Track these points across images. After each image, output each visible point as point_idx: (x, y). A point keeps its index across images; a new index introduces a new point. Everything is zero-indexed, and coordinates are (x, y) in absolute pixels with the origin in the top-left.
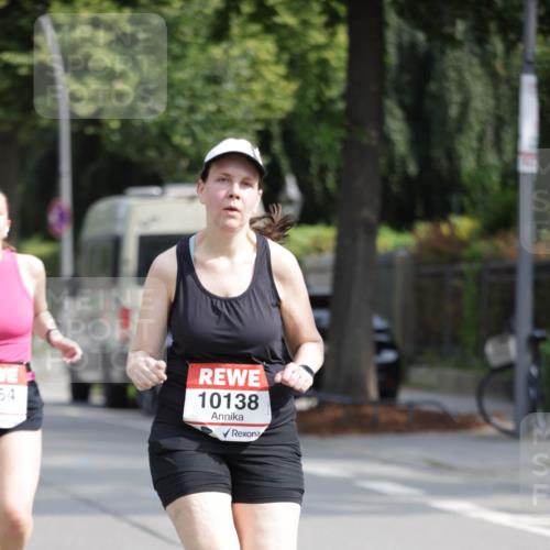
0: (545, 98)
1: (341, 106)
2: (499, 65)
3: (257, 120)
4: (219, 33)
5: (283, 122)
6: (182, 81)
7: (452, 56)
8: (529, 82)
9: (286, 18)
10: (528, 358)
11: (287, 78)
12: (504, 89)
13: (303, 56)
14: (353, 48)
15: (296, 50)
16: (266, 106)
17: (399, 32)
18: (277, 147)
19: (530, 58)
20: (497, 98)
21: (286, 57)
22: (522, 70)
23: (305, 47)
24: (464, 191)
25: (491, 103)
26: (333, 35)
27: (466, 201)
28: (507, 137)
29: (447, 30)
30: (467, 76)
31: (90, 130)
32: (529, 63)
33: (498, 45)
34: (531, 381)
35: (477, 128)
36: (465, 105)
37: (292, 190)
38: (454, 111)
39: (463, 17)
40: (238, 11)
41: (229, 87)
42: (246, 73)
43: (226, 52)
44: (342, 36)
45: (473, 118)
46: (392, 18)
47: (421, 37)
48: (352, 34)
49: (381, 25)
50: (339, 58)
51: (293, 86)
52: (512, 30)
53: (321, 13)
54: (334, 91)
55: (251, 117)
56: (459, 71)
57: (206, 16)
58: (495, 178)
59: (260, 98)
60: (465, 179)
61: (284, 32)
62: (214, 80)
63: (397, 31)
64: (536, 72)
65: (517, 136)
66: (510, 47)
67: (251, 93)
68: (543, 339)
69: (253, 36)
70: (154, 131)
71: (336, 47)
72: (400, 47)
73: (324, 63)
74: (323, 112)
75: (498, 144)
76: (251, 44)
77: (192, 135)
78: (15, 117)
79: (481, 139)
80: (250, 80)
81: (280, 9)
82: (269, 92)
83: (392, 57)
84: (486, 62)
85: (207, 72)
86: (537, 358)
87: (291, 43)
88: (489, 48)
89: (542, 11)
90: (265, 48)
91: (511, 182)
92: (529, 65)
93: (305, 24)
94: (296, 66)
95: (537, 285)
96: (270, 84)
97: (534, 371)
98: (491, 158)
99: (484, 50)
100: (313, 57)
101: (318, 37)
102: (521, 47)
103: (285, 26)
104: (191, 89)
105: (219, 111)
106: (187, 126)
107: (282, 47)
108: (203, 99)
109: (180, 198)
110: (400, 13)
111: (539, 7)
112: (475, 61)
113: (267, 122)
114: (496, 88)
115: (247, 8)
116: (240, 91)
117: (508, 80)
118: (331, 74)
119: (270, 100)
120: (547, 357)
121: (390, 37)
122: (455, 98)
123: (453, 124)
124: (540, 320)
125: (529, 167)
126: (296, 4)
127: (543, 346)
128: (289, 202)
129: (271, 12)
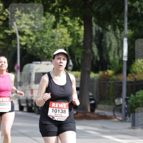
0: (129, 44)
1: (82, 44)
2: (118, 36)
4: (54, 27)
5: (69, 47)
6: (46, 37)
7: (108, 33)
8: (125, 40)
9: (70, 24)
10: (125, 103)
11: (70, 37)
12: (120, 41)
13: (74, 32)
14: (85, 31)
15: (72, 31)
16: (65, 44)
17: (96, 28)
19: (126, 34)
20: (118, 43)
21: (70, 32)
22: (124, 37)
23: (74, 30)
24: (111, 64)
25: (117, 44)
26: (80, 28)
27: (111, 67)
28: (120, 52)
29: (107, 27)
30: (111, 38)
31: (24, 48)
32: (126, 35)
33: (118, 31)
34: (126, 109)
35: (113, 50)
36: (111, 45)
37: (71, 63)
38: (108, 46)
39: (110, 25)
40: (59, 22)
41: (57, 39)
42: (60, 36)
43: (56, 31)
44: (83, 28)
45: (112, 48)
46: (94, 24)
47: (101, 29)
48: (85, 28)
49: (92, 26)
50: (82, 33)
51: (71, 39)
52: (122, 28)
53: (78, 23)
54: (81, 41)
55: (61, 46)
56: (109, 37)
57: (51, 23)
58: (118, 61)
59: (64, 42)
60: (111, 62)
61: (69, 27)
62: (53, 37)
63: (95, 27)
64: (127, 37)
65: (123, 52)
66: (121, 31)
67: (62, 41)
68: (128, 99)
69: (62, 27)
70: (39, 49)
71: (81, 31)
72: (96, 31)
73: (78, 34)
74: (78, 45)
75: (118, 54)
76: (62, 29)
77: (48, 50)
78: (7, 45)
79: (114, 52)
80: (61, 38)
81: (68, 22)
82: (66, 40)
83: (94, 33)
84: (116, 35)
85: (51, 35)
86: (127, 103)
87: (71, 29)
88: (116, 32)
89: (129, 24)
90: (65, 30)
91: (121, 62)
92: (125, 36)
93: (74, 25)
94: (72, 35)
95: (127, 86)
96: (66, 39)
97: (126, 106)
98: (117, 57)
100: (76, 33)
102: (123, 31)
103: (69, 26)
104: (48, 39)
105: (54, 44)
106: (47, 48)
107: (69, 30)
108: (50, 42)
109: (45, 64)
110: (96, 23)
111: (128, 23)
112: (113, 35)
114: (118, 41)
115: (61, 21)
116: (59, 40)
117: (121, 39)
118: (80, 37)
119: (66, 42)
120: (130, 103)
121: (94, 28)
122: (108, 43)
123: (108, 49)
124: (128, 94)
125: (125, 59)
126: (72, 21)
127: (129, 101)
128: (70, 66)
129: (66, 22)
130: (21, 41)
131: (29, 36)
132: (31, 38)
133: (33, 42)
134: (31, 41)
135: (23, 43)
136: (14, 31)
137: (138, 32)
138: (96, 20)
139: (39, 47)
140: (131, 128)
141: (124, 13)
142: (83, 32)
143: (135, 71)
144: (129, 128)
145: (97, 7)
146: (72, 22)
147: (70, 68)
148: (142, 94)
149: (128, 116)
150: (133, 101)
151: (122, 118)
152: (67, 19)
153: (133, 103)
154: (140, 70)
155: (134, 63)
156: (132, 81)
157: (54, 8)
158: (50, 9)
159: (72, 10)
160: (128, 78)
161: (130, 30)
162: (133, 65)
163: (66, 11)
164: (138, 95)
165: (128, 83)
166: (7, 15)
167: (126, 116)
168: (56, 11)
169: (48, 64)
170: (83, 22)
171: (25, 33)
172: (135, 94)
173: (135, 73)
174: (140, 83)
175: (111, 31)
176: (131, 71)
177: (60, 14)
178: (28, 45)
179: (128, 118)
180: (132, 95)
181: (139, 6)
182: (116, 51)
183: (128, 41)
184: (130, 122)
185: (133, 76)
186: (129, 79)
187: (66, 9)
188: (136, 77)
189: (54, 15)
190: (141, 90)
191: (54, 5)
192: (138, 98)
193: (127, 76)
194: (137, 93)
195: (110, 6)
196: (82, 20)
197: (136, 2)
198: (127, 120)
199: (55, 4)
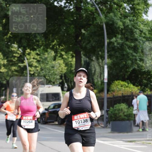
0: (109, 69)
1: (74, 71)
2: (101, 64)
3: (60, 74)
4: (55, 59)
5: (64, 74)
6: (48, 67)
7: (93, 63)
8: (106, 67)
9: (65, 57)
10: (106, 114)
11: (65, 66)
12: (102, 68)
13: (68, 63)
14: (76, 61)
15: (67, 62)
16: (61, 71)
17: (84, 59)
18: (63, 78)
19: (106, 63)
20: (100, 69)
21: (65, 63)
22: (105, 65)
25: (99, 70)
26: (73, 59)
27: (95, 87)
28: (102, 76)
29: (92, 58)
30: (95, 66)
33: (100, 61)
34: (107, 118)
35: (97, 74)
36: (95, 71)
37: (66, 85)
38: (93, 72)
39: (94, 56)
40: (57, 56)
41: (55, 68)
42: (58, 66)
43: (55, 62)
44: (74, 59)
45: (96, 73)
47: (87, 59)
48: (76, 59)
49: (81, 57)
51: (66, 68)
52: (103, 58)
53: (71, 56)
54: (73, 69)
55: (59, 73)
56: (94, 65)
57: (52, 57)
58: (100, 83)
59: (61, 70)
60: (95, 83)
61: (65, 59)
62: (53, 67)
63: (84, 58)
64: (107, 65)
65: (104, 76)
66: (102, 60)
67: (59, 69)
68: (109, 111)
69: (60, 60)
71: (73, 61)
72: (84, 61)
73: (71, 64)
74: (71, 72)
75: (100, 77)
76: (59, 61)
77: (49, 77)
79: (98, 76)
80: (59, 67)
81: (64, 55)
82: (62, 69)
84: (98, 63)
85: (52, 66)
86: (108, 114)
87: (66, 61)
89: (108, 55)
90: (61, 62)
91: (103, 84)
93: (68, 57)
94: (67, 65)
95: (108, 101)
96: (62, 68)
97: (107, 116)
98: (99, 79)
99: (98, 62)
100: (69, 63)
101: (70, 60)
102: (104, 61)
103: (65, 58)
104: (49, 69)
105: (54, 72)
106: (48, 75)
107: (64, 62)
108: (51, 70)
109: (47, 87)
110: (84, 55)
112: (97, 63)
113: (62, 74)
114: (100, 68)
115: (59, 55)
116: (57, 69)
117: (102, 66)
118: (72, 66)
119: (62, 70)
120: (109, 114)
121: (82, 59)
122: (94, 69)
123: (93, 74)
124: (108, 107)
125: (106, 81)
126: (67, 54)
127: (109, 112)
128: (66, 87)
129: (63, 55)
130: (30, 71)
131: (36, 67)
132: (37, 68)
133: (39, 71)
134: (37, 70)
135: (32, 73)
136: (25, 64)
137: (116, 60)
138: (84, 53)
139: (43, 75)
140: (111, 133)
141: (104, 48)
142: (74, 62)
143: (113, 90)
144: (109, 133)
145: (85, 44)
146: (67, 56)
147: (65, 89)
148: (118, 107)
149: (108, 124)
150: (112, 112)
151: (104, 125)
152: (63, 53)
153: (112, 114)
154: (117, 89)
155: (112, 84)
156: (111, 97)
157: (53, 46)
158: (51, 46)
159: (66, 46)
160: (108, 94)
161: (109, 59)
162: (112, 85)
163: (62, 48)
164: (115, 107)
165: (108, 98)
166: (20, 53)
167: (107, 123)
168: (55, 48)
169: (49, 87)
170: (74, 55)
171: (33, 65)
172: (113, 107)
173: (114, 91)
174: (117, 99)
175: (95, 61)
176: (110, 90)
177: (58, 50)
178: (35, 74)
179: (108, 125)
180: (111, 108)
181: (115, 41)
182: (99, 75)
183: (108, 67)
184: (110, 128)
185: (112, 93)
186: (109, 96)
187: (62, 46)
188: (114, 94)
189: (53, 51)
190: (118, 104)
191: (53, 44)
192: (115, 110)
193: (108, 93)
194: (115, 106)
195: (94, 43)
196: (74, 53)
197: (113, 38)
198: (108, 127)
199: (55, 43)
